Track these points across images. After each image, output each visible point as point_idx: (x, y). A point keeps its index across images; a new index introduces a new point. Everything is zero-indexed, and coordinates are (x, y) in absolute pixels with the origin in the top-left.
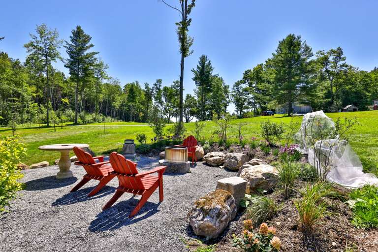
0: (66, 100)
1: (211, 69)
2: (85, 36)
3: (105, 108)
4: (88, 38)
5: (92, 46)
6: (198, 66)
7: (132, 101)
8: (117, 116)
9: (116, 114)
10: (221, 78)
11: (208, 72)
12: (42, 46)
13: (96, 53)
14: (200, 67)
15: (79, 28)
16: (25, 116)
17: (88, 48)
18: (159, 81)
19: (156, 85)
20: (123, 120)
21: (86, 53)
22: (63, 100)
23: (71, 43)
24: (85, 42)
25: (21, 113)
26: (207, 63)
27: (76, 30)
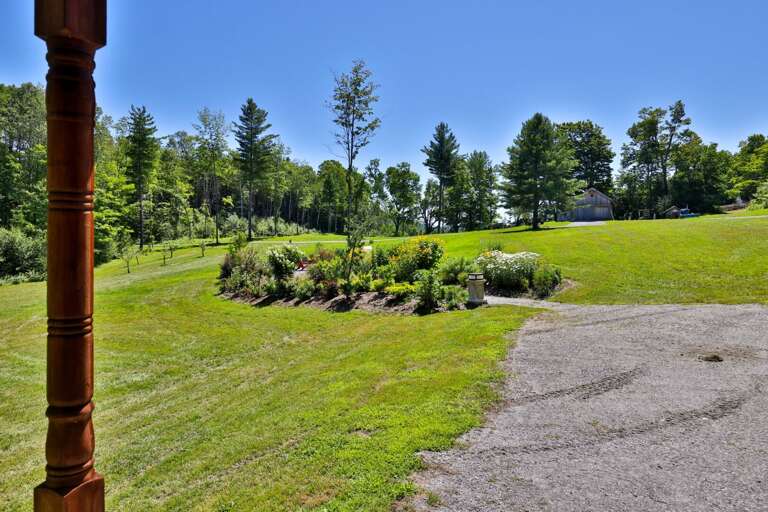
0: (229, 200)
1: (453, 146)
2: (259, 111)
3: (287, 207)
4: (262, 115)
5: (269, 126)
6: (432, 142)
7: (330, 201)
8: (306, 221)
9: (306, 218)
10: (485, 153)
11: (449, 151)
12: (207, 137)
13: (274, 137)
14: (437, 142)
15: (250, 102)
16: (180, 228)
17: (263, 129)
18: (375, 163)
19: (370, 169)
20: (318, 229)
21: (260, 137)
22: (224, 199)
23: (240, 123)
24: (260, 120)
25: (174, 224)
26: (447, 135)
27: (247, 105)
